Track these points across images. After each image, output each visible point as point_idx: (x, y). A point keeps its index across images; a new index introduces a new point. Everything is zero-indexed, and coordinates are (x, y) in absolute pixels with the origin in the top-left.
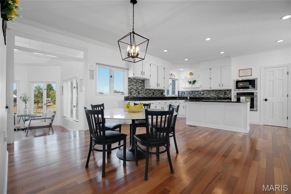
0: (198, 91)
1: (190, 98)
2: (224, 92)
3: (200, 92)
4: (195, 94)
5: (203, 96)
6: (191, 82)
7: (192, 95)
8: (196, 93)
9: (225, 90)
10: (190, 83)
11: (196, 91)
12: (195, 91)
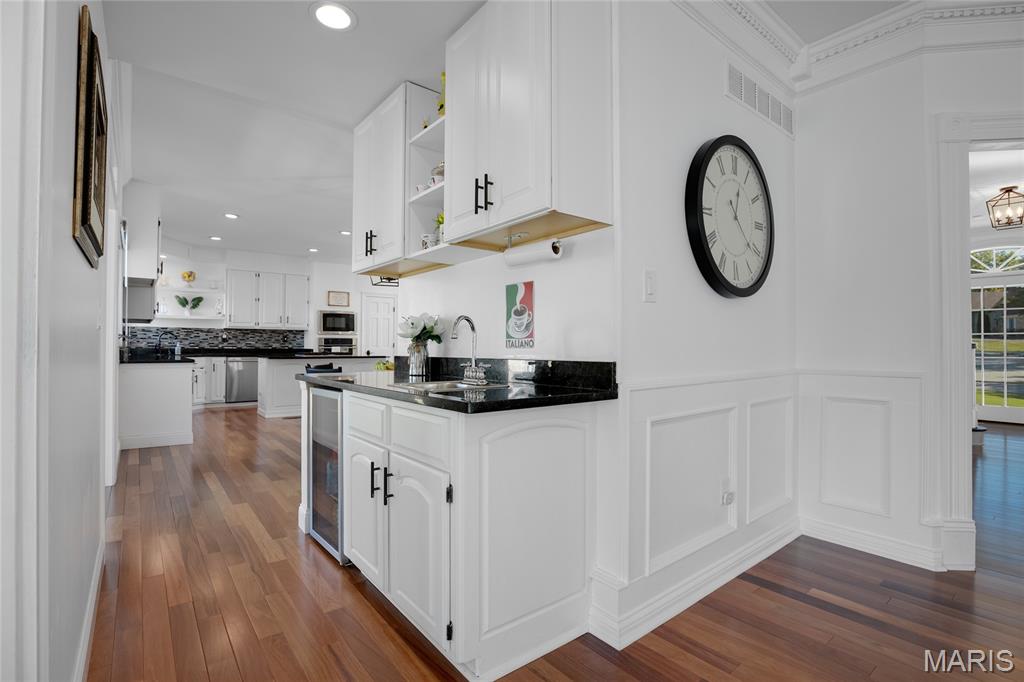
0: (209, 331)
1: (184, 351)
2: (281, 337)
3: (214, 334)
4: (197, 339)
5: (225, 344)
6: (185, 300)
7: (187, 342)
8: (203, 335)
9: (285, 331)
10: (184, 302)
11: (202, 331)
12: (197, 330)
